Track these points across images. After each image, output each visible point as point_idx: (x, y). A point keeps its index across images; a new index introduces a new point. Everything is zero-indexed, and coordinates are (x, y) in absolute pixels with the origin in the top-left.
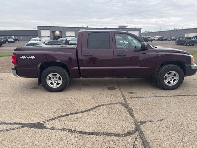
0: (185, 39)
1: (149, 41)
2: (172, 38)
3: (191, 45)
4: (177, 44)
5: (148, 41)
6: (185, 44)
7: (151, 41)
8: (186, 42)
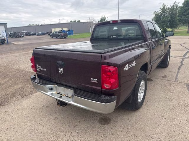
0: (59, 33)
1: (21, 36)
2: (40, 33)
3: (64, 38)
4: (52, 38)
5: (19, 36)
6: (60, 38)
7: (23, 37)
8: (59, 35)
